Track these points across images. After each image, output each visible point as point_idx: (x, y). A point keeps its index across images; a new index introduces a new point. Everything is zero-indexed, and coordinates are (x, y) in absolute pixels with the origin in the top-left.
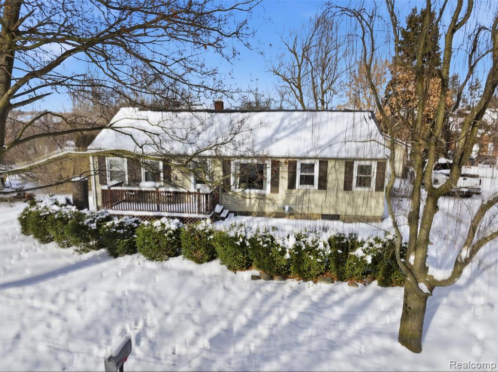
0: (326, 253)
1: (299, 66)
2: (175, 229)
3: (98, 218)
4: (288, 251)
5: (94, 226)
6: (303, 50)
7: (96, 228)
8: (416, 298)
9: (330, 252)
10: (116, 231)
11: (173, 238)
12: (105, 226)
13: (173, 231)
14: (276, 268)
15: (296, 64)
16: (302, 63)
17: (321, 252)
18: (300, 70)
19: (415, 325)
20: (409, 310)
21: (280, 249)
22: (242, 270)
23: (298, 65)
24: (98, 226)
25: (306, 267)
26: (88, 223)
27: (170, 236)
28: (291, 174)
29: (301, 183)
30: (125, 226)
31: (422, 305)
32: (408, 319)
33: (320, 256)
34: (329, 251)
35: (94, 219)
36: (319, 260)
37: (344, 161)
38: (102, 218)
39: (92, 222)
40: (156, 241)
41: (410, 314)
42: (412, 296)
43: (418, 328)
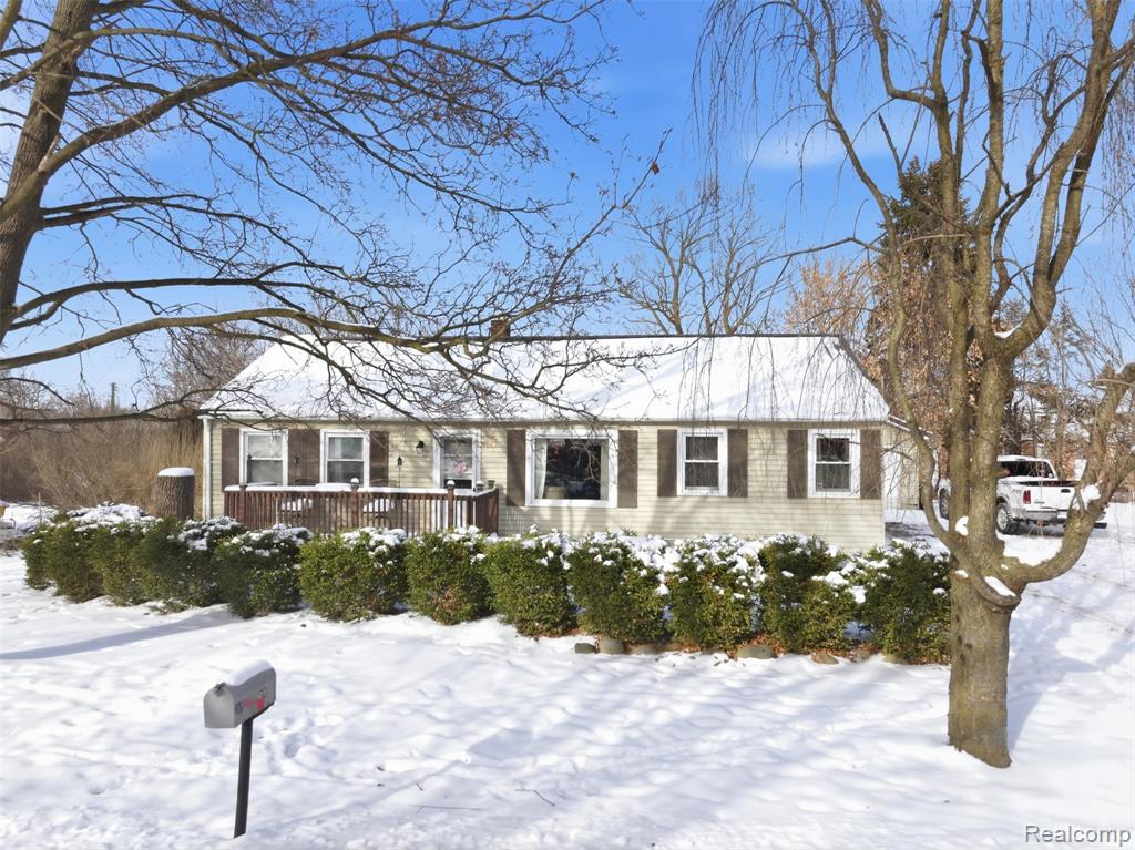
0: (754, 580)
1: (676, 277)
2: (392, 544)
3: (212, 528)
4: (661, 577)
5: (201, 544)
6: (683, 244)
7: (205, 548)
8: (983, 617)
9: (763, 577)
10: (252, 553)
11: (389, 562)
12: (226, 544)
13: (388, 546)
14: (635, 621)
15: (668, 272)
16: (680, 271)
17: (743, 577)
18: (677, 285)
19: (987, 690)
20: (968, 651)
21: (644, 573)
22: (553, 635)
23: (673, 275)
24: (210, 544)
25: (708, 613)
26: (187, 538)
27: (381, 557)
28: (665, 462)
29: (688, 484)
30: (275, 541)
31: (999, 636)
32: (969, 675)
33: (740, 586)
34: (760, 577)
35: (204, 531)
36: (739, 596)
37: (786, 430)
38: (222, 530)
39: (196, 537)
40: (346, 568)
41: (972, 663)
42: (971, 613)
43: (995, 698)
